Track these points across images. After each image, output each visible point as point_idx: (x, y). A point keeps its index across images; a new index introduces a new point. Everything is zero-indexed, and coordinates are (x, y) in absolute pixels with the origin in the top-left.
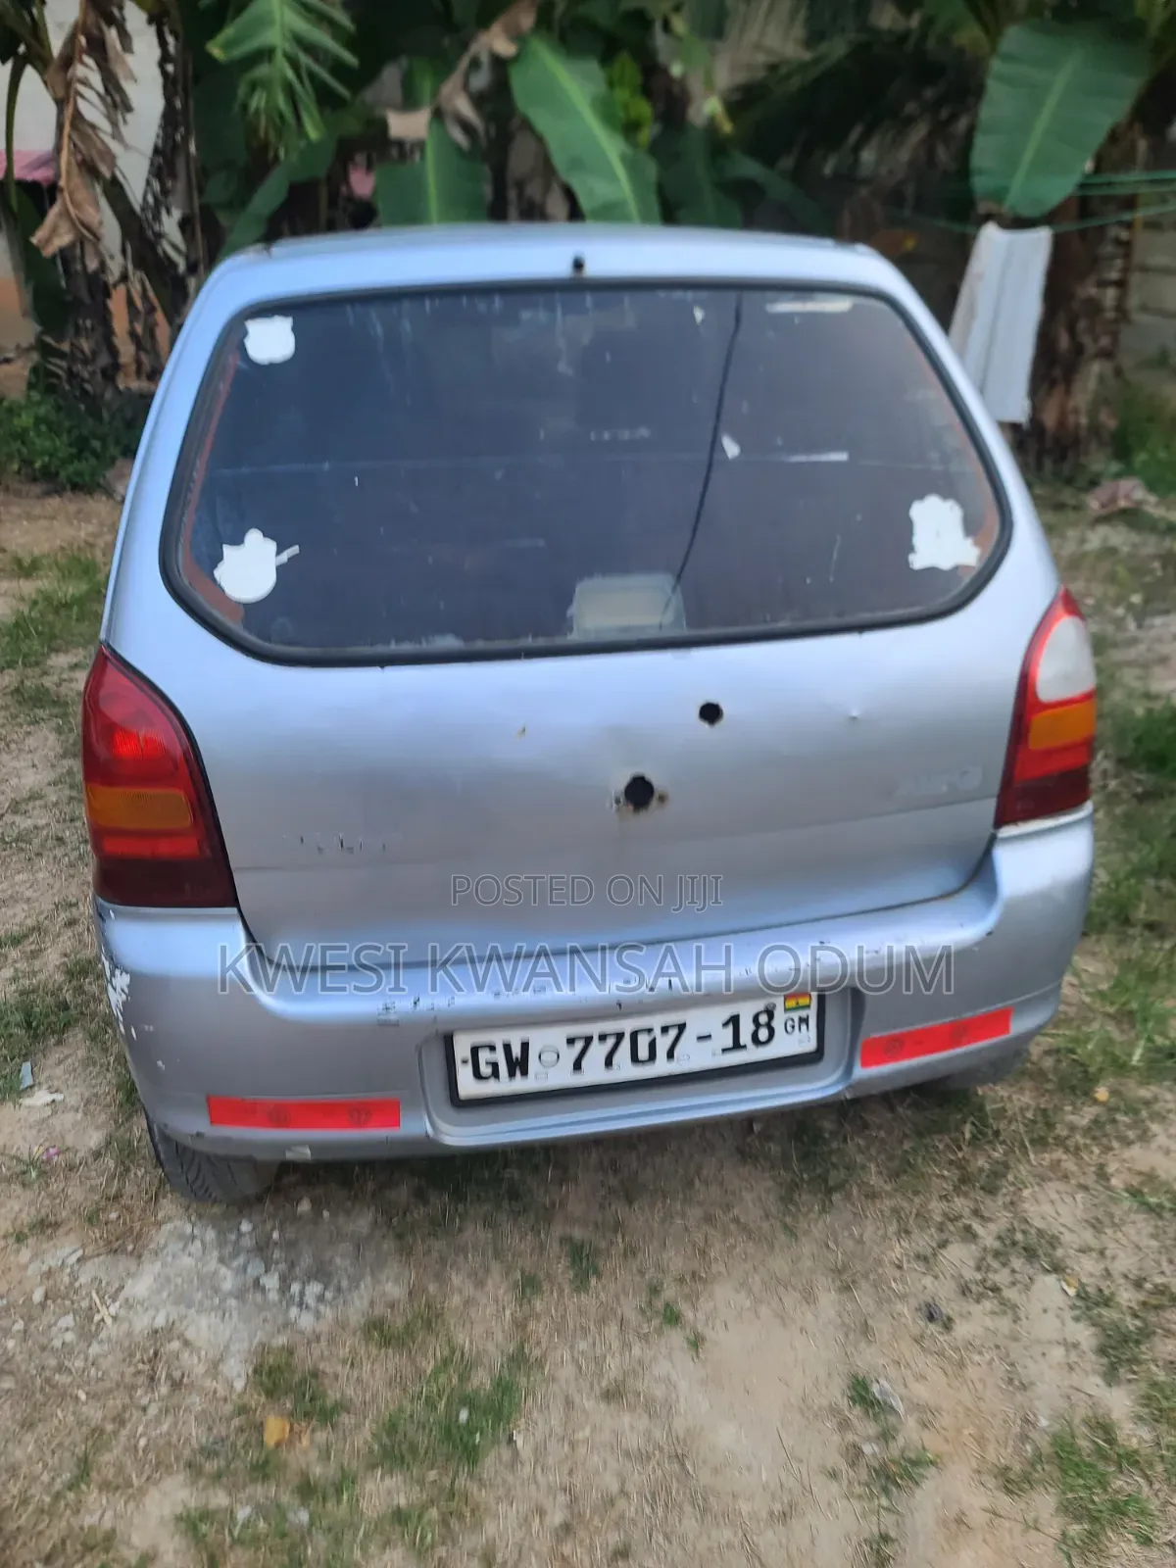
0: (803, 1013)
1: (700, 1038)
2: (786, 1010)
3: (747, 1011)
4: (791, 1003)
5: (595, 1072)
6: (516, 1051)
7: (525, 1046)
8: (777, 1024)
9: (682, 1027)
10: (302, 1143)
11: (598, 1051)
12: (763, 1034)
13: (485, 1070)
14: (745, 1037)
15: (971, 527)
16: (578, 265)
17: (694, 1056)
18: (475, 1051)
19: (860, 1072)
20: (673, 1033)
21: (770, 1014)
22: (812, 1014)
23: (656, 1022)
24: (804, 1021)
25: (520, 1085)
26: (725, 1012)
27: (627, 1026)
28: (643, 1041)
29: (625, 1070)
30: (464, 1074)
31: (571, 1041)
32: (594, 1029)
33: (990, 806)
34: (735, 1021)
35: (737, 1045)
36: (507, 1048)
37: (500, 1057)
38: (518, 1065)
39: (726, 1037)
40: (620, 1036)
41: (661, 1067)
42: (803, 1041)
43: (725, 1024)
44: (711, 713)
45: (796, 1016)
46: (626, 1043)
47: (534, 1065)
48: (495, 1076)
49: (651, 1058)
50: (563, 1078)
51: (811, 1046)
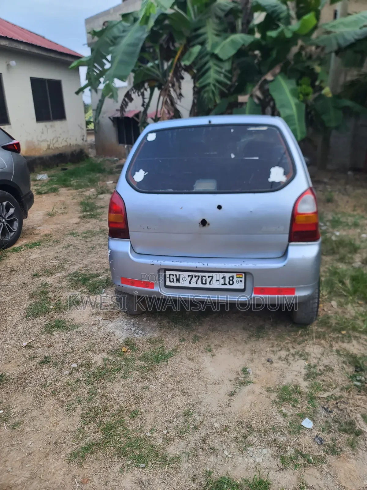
0: (241, 279)
1: (216, 280)
2: (237, 278)
3: (227, 276)
4: (238, 276)
5: (193, 285)
6: (178, 277)
7: (179, 276)
8: (235, 280)
9: (212, 277)
10: (136, 290)
11: (194, 279)
12: (231, 282)
13: (171, 280)
14: (227, 282)
15: (285, 173)
16: (210, 122)
17: (215, 285)
18: (170, 275)
19: (254, 295)
20: (211, 278)
21: (233, 277)
22: (243, 279)
23: (208, 274)
24: (241, 281)
25: (178, 285)
26: (222, 275)
27: (201, 274)
28: (204, 278)
29: (200, 285)
30: (168, 280)
31: (189, 276)
32: (194, 274)
33: (287, 236)
34: (224, 278)
35: (225, 284)
36: (176, 276)
37: (174, 277)
38: (178, 280)
39: (222, 281)
40: (199, 276)
41: (208, 286)
42: (241, 286)
43: (222, 278)
44: (219, 207)
45: (239, 279)
46: (200, 279)
47: (181, 280)
48: (173, 282)
49: (206, 284)
50: (186, 284)
51: (243, 287)
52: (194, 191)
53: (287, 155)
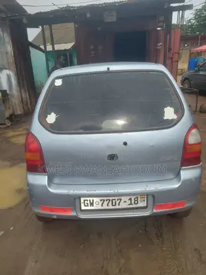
1: (124, 202)
2: (140, 198)
3: (133, 198)
5: (105, 207)
6: (91, 201)
7: (93, 200)
8: (139, 200)
9: (121, 200)
10: (55, 215)
11: (106, 203)
12: (136, 202)
13: (86, 204)
14: (133, 202)
15: (176, 112)
16: (108, 69)
17: (123, 205)
18: (84, 201)
19: (155, 211)
20: (119, 200)
21: (137, 198)
22: (146, 199)
23: (116, 198)
24: (144, 200)
25: (92, 208)
26: (129, 198)
27: (111, 198)
28: (114, 201)
29: (111, 207)
30: (82, 205)
31: (101, 200)
32: (105, 198)
34: (130, 199)
35: (131, 204)
37: (89, 202)
38: (92, 204)
39: (129, 202)
40: (110, 200)
41: (117, 207)
42: (144, 204)
44: (125, 144)
45: (142, 199)
46: (111, 202)
47: (94, 204)
48: (88, 206)
49: (115, 205)
50: (100, 207)
51: (146, 205)
52: (102, 131)
53: (175, 96)
